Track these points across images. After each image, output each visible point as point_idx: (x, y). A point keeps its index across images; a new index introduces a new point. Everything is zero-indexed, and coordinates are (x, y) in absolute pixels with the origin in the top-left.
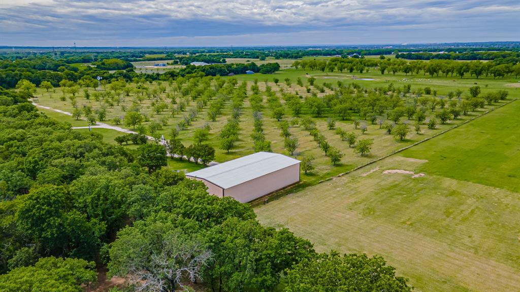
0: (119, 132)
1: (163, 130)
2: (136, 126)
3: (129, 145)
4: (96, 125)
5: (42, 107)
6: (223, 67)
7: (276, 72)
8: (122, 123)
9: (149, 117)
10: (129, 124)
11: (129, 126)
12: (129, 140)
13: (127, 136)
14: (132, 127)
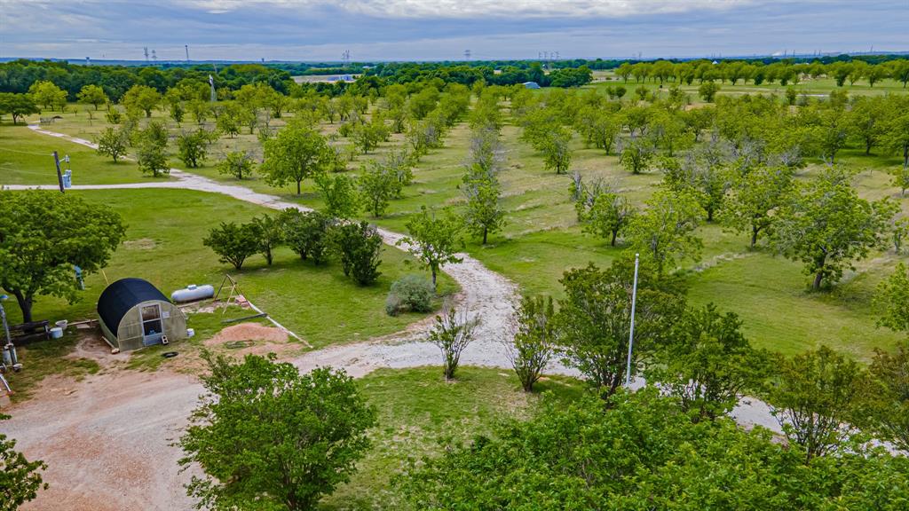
0: (242, 206)
1: (403, 198)
2: (308, 184)
3: (279, 266)
4: (167, 178)
5: (49, 133)
6: (478, 72)
7: (584, 86)
8: (254, 173)
9: (343, 158)
10: (279, 176)
11: (281, 184)
12: (276, 241)
13: (270, 224)
14: (291, 187)
